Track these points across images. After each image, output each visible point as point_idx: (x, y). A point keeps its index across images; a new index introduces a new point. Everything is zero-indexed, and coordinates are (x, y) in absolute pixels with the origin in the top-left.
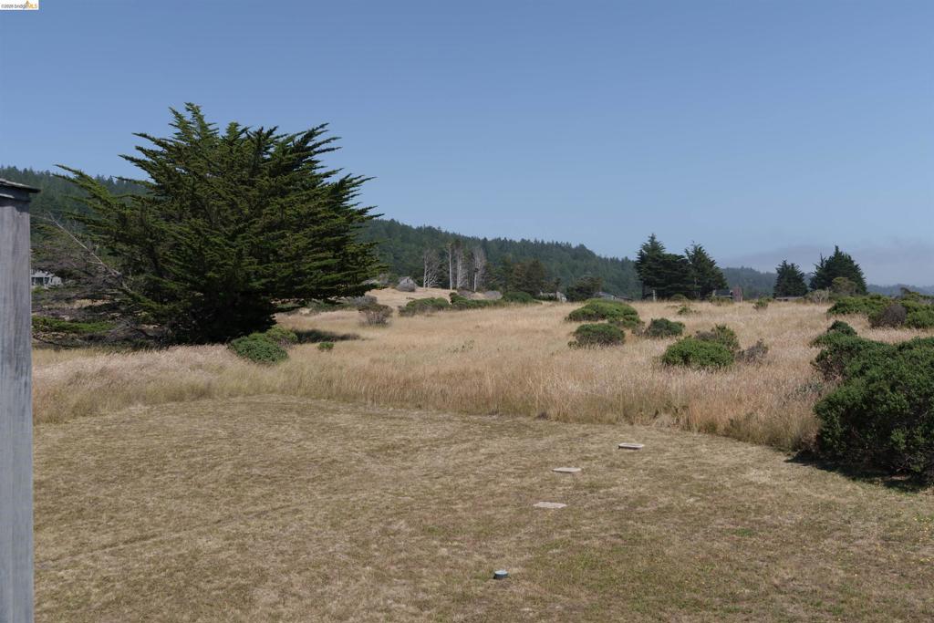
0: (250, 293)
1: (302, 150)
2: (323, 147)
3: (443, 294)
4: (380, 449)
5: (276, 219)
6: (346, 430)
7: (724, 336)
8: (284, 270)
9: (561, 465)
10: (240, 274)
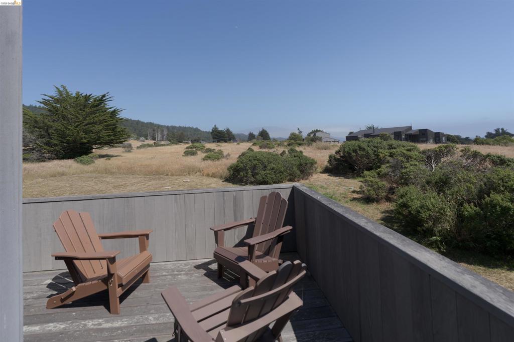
0: (83, 144)
1: (101, 100)
2: (108, 99)
3: (152, 142)
4: (117, 186)
5: (92, 121)
6: (108, 182)
7: (220, 152)
8: (93, 136)
9: (166, 186)
10: (79, 138)
